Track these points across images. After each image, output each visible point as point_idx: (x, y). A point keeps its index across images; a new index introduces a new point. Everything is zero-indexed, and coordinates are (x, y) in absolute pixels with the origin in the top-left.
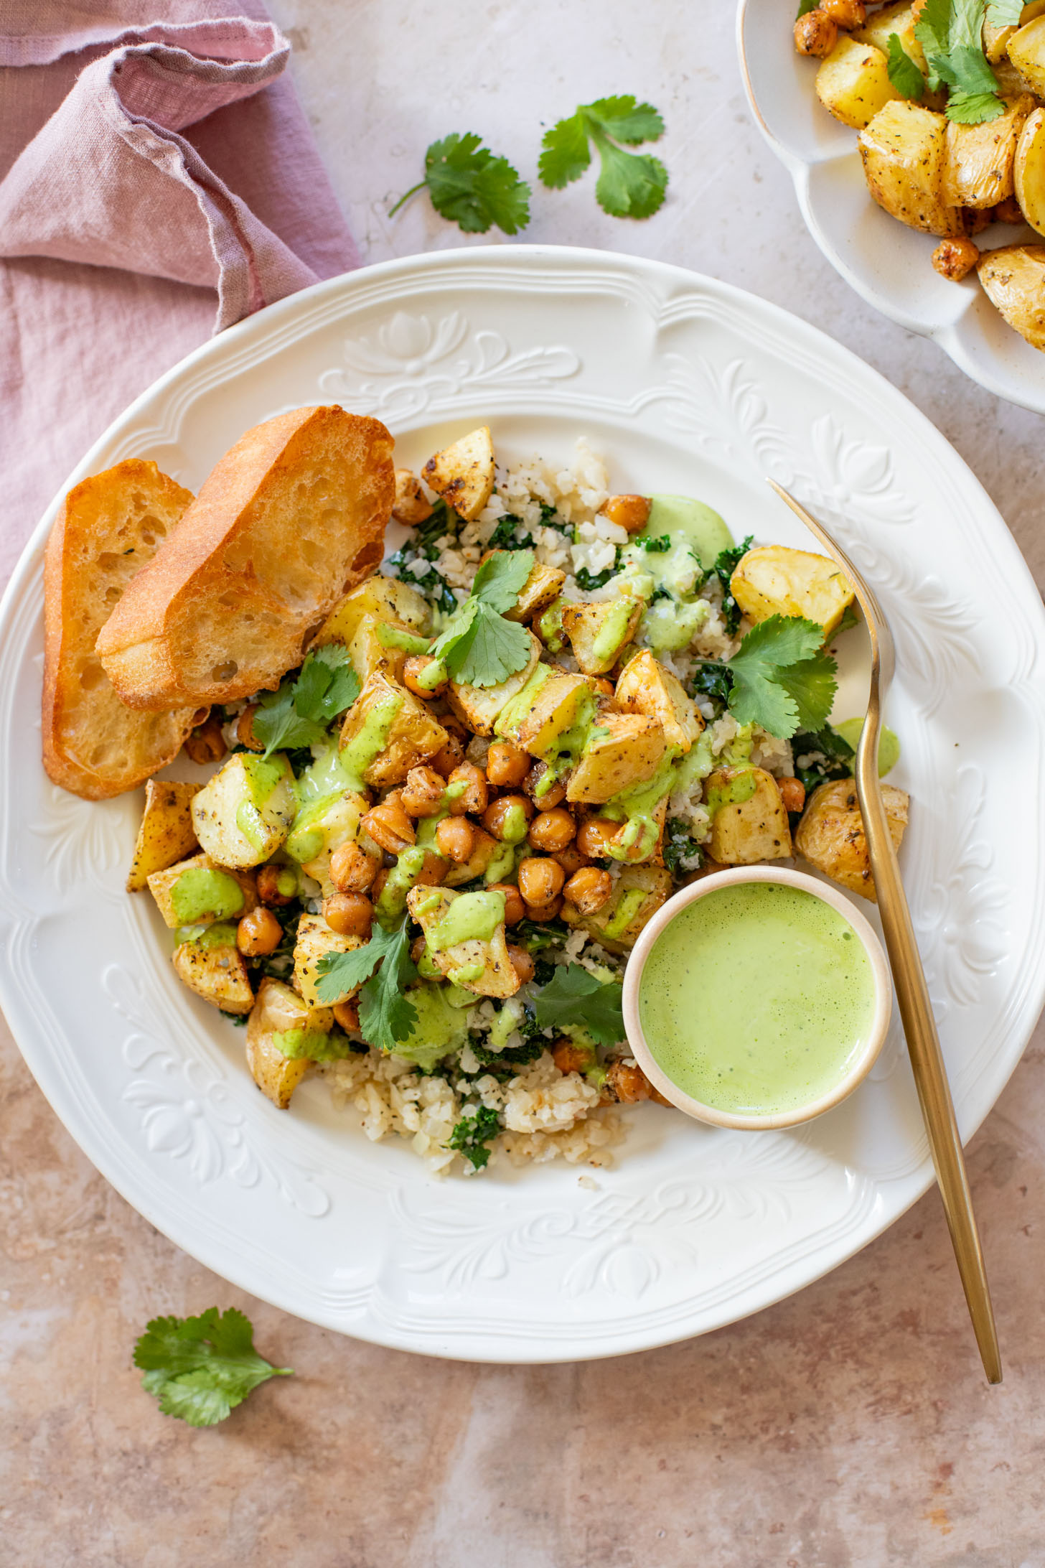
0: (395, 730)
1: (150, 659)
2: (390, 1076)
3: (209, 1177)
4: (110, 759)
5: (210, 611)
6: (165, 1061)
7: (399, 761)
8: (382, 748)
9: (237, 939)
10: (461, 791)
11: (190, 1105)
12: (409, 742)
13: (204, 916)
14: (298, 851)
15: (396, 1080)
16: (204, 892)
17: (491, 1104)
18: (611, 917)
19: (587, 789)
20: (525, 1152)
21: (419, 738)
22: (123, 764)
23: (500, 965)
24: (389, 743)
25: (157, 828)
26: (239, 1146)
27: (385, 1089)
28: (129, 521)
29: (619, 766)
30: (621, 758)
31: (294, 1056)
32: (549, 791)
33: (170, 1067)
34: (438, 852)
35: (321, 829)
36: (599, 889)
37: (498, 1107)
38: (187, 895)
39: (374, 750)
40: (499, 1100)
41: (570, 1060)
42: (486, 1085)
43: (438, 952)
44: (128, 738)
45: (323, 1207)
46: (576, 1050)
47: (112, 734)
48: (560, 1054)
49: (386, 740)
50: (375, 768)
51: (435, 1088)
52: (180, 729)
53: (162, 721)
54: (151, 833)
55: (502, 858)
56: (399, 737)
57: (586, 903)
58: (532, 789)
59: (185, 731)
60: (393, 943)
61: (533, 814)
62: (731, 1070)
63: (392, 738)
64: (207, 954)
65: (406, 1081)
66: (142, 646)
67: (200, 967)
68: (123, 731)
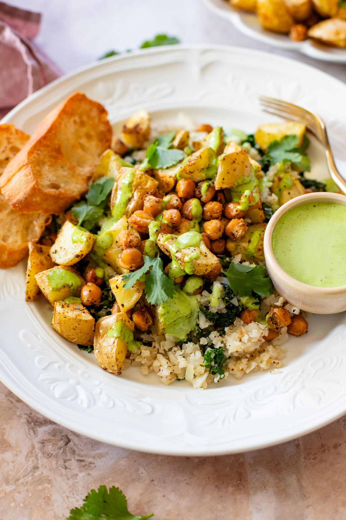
0: (134, 183)
1: (23, 178)
2: (167, 349)
3: (89, 406)
4: (10, 240)
5: (46, 160)
6: (56, 366)
7: (139, 198)
8: (130, 195)
9: (81, 300)
10: (170, 199)
11: (72, 381)
12: (142, 188)
13: (64, 287)
14: (103, 242)
15: (170, 349)
16: (62, 276)
17: (218, 345)
18: (249, 242)
19: (224, 179)
20: (241, 368)
21: (146, 184)
22: (16, 242)
23: (207, 253)
24: (133, 192)
25: (36, 259)
26: (101, 393)
27: (165, 354)
28: (6, 147)
29: (235, 165)
30: (234, 162)
31: (119, 335)
32: (207, 190)
33: (59, 367)
34: (166, 222)
35: (111, 232)
36: (241, 224)
37: (222, 345)
38: (55, 278)
39: (127, 198)
40: (222, 342)
41: (249, 316)
42: (214, 336)
43: (177, 252)
44: (17, 232)
45: (149, 409)
46: (250, 311)
47: (9, 231)
48: (244, 316)
49: (131, 191)
50: (129, 208)
51: (190, 346)
52: (39, 226)
53: (31, 226)
54: (34, 261)
55: (194, 227)
56: (137, 187)
57: (237, 231)
58: (200, 192)
59: (42, 227)
60: (156, 262)
61: (203, 204)
62: (326, 277)
63: (134, 188)
64: (69, 305)
65: (175, 349)
66: (19, 173)
67: (66, 309)
68: (14, 229)
